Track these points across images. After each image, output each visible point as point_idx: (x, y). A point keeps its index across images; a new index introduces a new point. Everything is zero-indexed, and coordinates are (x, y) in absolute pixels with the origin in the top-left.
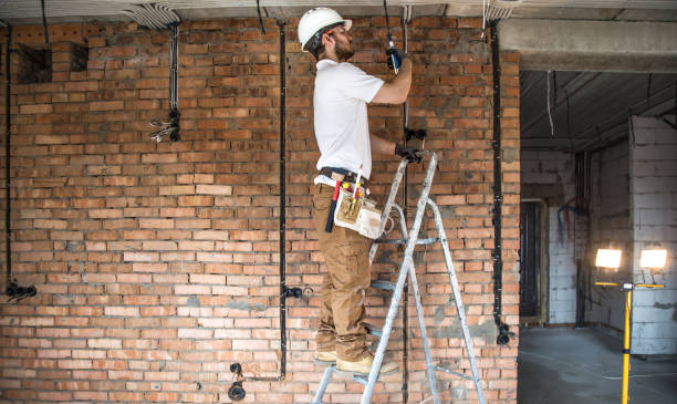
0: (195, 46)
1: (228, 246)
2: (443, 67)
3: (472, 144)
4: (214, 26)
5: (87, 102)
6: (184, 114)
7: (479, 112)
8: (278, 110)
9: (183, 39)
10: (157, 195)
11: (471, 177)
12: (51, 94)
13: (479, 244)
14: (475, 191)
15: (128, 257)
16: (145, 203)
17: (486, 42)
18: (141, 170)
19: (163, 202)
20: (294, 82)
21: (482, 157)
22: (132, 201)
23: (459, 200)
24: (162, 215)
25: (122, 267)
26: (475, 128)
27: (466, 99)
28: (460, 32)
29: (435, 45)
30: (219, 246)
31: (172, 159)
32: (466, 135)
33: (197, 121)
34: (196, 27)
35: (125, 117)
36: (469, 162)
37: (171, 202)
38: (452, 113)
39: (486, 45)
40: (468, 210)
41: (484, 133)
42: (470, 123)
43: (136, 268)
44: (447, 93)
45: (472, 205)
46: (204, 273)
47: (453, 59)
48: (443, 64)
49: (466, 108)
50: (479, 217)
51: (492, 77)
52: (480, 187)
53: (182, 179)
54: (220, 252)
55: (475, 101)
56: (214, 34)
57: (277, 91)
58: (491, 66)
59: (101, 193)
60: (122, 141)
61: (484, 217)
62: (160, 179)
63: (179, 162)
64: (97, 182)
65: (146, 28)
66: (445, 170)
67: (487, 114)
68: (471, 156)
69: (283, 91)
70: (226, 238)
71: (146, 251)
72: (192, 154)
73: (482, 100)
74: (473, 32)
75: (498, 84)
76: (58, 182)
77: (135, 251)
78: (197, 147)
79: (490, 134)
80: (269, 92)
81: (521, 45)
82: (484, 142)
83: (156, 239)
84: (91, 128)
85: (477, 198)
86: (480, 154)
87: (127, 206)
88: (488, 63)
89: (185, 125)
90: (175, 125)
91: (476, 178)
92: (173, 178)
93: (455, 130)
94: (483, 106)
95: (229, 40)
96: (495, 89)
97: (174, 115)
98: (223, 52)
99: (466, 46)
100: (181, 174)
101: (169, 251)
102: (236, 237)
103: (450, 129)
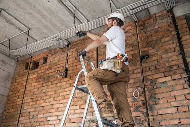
0: (73, 49)
1: (78, 111)
2: (152, 31)
3: (170, 55)
4: (78, 42)
5: (45, 71)
6: (69, 69)
7: (171, 42)
8: (96, 61)
9: (71, 48)
10: (59, 96)
11: (172, 68)
12: (37, 71)
13: (183, 97)
14: (175, 73)
15: (49, 119)
16: (56, 99)
17: (169, 17)
18: (56, 89)
19: (61, 98)
20: (100, 51)
21: (176, 58)
22: (52, 99)
23: (169, 78)
24: (60, 103)
25: (47, 123)
26: (170, 48)
27: (164, 39)
28: (157, 18)
29: (148, 25)
30: (76, 111)
31: (65, 83)
32: (166, 52)
33: (72, 70)
34: (74, 44)
35: (54, 73)
36: (170, 62)
37: (63, 97)
38: (159, 45)
39: (169, 18)
40: (174, 83)
41: (175, 49)
42: (167, 47)
43: (50, 122)
44: (155, 39)
45: (175, 80)
46: (70, 122)
47: (156, 27)
48: (152, 30)
49: (164, 42)
50: (180, 84)
51: (174, 28)
52: (177, 71)
53: (67, 89)
54: (76, 114)
55: (168, 38)
56: (78, 44)
57: (96, 55)
58: (173, 24)
59: (44, 98)
60: (52, 81)
61: (183, 84)
62: (61, 91)
63: (67, 84)
64: (44, 94)
65: (62, 48)
66: (159, 67)
67: (174, 42)
68: (170, 60)
69: (97, 55)
70: (78, 108)
71: (54, 116)
72: (70, 81)
73: (171, 37)
74: (162, 16)
75: (178, 29)
76: (34, 96)
77: (51, 116)
78: (72, 78)
79: (178, 49)
80: (93, 56)
81: (185, 13)
82: (175, 52)
83: (57, 111)
84: (45, 79)
85: (177, 76)
86: (175, 58)
87: (51, 101)
88: (171, 23)
89: (69, 72)
90: (66, 73)
91: (175, 68)
92: (64, 90)
93: (161, 52)
94: (172, 39)
95: (82, 45)
96: (176, 31)
97: (66, 70)
98: (80, 49)
99: (161, 21)
100: (66, 88)
101: (61, 115)
102: (81, 108)
103: (159, 51)
